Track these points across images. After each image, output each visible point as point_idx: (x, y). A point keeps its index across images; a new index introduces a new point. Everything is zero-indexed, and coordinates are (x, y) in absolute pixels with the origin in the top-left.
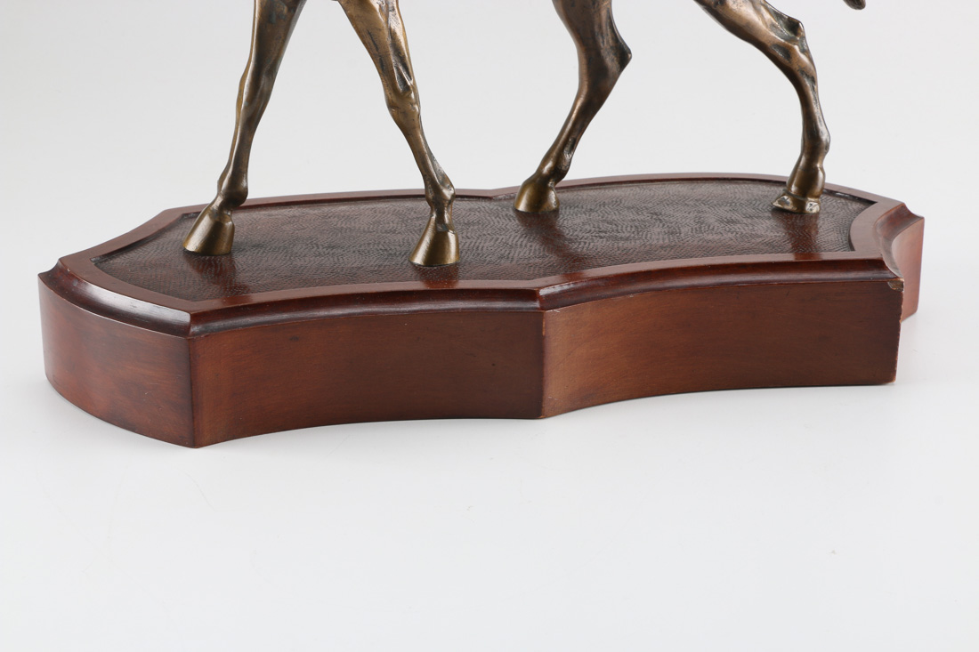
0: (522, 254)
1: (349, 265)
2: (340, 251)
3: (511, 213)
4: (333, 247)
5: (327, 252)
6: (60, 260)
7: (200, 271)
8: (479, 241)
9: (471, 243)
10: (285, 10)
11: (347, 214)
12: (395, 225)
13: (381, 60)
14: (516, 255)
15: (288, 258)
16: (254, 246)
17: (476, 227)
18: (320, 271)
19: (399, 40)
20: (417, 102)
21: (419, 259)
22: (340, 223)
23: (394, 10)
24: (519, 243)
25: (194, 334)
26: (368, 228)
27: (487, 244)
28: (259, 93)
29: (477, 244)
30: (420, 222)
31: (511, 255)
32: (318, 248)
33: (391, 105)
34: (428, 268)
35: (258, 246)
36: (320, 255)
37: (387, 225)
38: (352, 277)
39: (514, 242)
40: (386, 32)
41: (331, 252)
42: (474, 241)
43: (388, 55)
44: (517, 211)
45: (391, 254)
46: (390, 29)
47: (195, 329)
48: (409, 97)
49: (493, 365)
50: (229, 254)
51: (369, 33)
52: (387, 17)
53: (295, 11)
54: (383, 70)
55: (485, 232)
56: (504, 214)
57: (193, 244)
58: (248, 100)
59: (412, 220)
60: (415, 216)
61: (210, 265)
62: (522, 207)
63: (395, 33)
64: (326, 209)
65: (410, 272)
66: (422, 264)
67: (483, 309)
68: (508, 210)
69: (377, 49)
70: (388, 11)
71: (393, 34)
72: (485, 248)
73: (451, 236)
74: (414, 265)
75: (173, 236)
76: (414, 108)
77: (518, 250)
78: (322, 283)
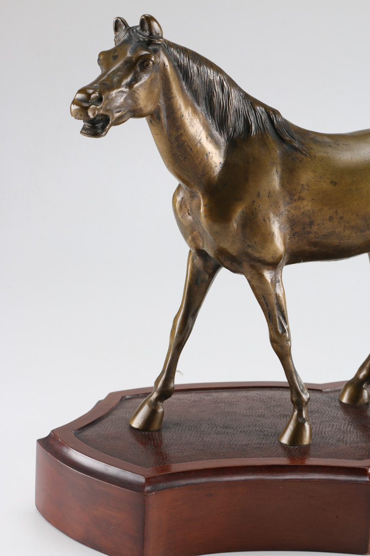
0: (352, 439)
1: (240, 443)
2: (231, 431)
3: (338, 404)
4: (226, 427)
5: (223, 431)
6: (52, 431)
7: (144, 444)
8: (321, 427)
9: (316, 428)
10: (207, 277)
11: (230, 400)
12: (263, 411)
13: (269, 313)
14: (348, 440)
15: (199, 435)
16: (174, 425)
17: (317, 415)
18: (221, 447)
19: (281, 301)
20: (289, 340)
21: (285, 440)
22: (226, 408)
23: (279, 282)
24: (348, 429)
25: (148, 492)
26: (246, 413)
27: (327, 429)
28: (186, 328)
29: (321, 429)
30: (279, 409)
31: (345, 439)
32: (217, 427)
33: (273, 341)
34: (292, 447)
35: (176, 424)
36: (218, 433)
37: (258, 411)
38: (243, 451)
39: (345, 428)
40: (274, 296)
41: (226, 431)
42: (318, 426)
43: (273, 310)
44: (341, 403)
45: (265, 435)
46: (276, 294)
47: (147, 488)
48: (285, 336)
49: (337, 517)
50: (159, 430)
51: (264, 297)
52: (275, 286)
53: (213, 278)
54: (270, 319)
55: (324, 419)
56: (333, 404)
57: (137, 423)
58: (178, 332)
59: (274, 407)
60: (275, 403)
61: (150, 439)
62: (345, 400)
63: (279, 297)
64: (215, 395)
65: (280, 450)
66: (288, 444)
67: (332, 480)
68: (335, 401)
69: (267, 306)
70: (276, 283)
71: (277, 297)
72: (326, 433)
73: (307, 426)
74: (282, 444)
75: (119, 413)
76: (288, 344)
77: (349, 435)
78: (225, 456)
